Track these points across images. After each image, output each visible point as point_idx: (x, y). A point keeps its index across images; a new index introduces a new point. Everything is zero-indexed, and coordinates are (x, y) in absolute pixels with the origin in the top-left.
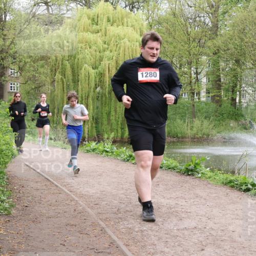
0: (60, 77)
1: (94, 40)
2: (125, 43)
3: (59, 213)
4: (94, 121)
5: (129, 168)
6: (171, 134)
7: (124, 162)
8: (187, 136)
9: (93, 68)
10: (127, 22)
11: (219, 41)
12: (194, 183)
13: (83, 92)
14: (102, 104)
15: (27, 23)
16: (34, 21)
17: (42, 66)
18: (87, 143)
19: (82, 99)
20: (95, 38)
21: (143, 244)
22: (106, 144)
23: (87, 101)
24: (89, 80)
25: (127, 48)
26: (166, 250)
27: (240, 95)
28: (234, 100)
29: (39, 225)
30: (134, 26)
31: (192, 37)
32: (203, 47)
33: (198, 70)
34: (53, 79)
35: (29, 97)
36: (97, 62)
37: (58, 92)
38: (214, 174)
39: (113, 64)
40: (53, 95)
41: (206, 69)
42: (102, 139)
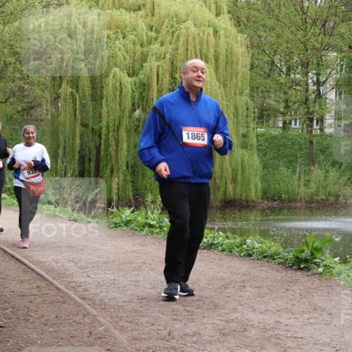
0: (70, 90)
1: (131, 23)
2: (187, 29)
3: (62, 339)
4: (130, 169)
6: (268, 195)
8: (298, 198)
9: (129, 75)
12: (309, 284)
13: (111, 117)
18: (115, 210)
19: (109, 131)
20: (132, 20)
22: (149, 213)
23: (118, 136)
25: (191, 38)
31: (310, 18)
32: (330, 36)
33: (320, 78)
34: (57, 93)
35: (12, 127)
36: (136, 63)
37: (65, 117)
38: (347, 267)
39: (165, 67)
40: (56, 123)
41: (335, 76)
42: (144, 204)
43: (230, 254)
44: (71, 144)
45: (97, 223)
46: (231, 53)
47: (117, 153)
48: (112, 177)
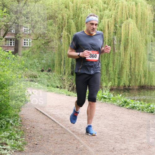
0: (67, 33)
2: (122, 2)
3: (64, 150)
5: (124, 112)
7: (119, 108)
17: (51, 25)
22: (104, 92)
34: (60, 35)
35: (40, 51)
37: (65, 46)
39: (112, 21)
40: (60, 49)
42: (101, 87)
43: (143, 111)
44: (67, 59)
46: (144, 14)
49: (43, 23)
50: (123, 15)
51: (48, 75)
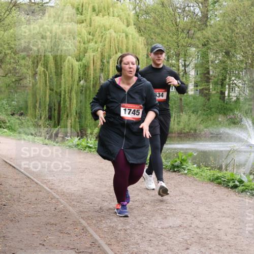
0: (43, 69)
1: (78, 30)
2: (111, 34)
3: (39, 212)
4: (78, 115)
8: (173, 131)
9: (77, 61)
10: (113, 12)
11: (208, 32)
12: (179, 180)
13: (67, 85)
14: (86, 97)
15: (8, 13)
16: (15, 10)
17: (24, 58)
18: (69, 138)
19: (65, 93)
21: (125, 244)
22: (89, 140)
23: (70, 95)
24: (72, 72)
25: (112, 39)
26: (150, 249)
27: (229, 88)
28: (223, 93)
29: (17, 225)
30: (120, 16)
31: (181, 28)
32: (192, 39)
33: (186, 62)
34: (35, 71)
35: (10, 91)
36: (81, 54)
37: (40, 85)
38: (201, 170)
39: (98, 56)
40: (35, 88)
41: (194, 62)
42: (86, 135)
44: (44, 101)
45: (59, 146)
46: (136, 48)
47: (70, 106)
48: (67, 119)
49: (14, 56)
50: (112, 49)
51: (20, 120)
